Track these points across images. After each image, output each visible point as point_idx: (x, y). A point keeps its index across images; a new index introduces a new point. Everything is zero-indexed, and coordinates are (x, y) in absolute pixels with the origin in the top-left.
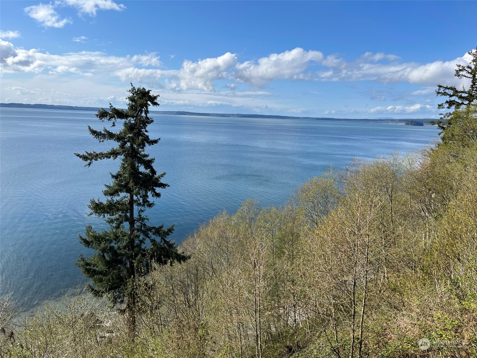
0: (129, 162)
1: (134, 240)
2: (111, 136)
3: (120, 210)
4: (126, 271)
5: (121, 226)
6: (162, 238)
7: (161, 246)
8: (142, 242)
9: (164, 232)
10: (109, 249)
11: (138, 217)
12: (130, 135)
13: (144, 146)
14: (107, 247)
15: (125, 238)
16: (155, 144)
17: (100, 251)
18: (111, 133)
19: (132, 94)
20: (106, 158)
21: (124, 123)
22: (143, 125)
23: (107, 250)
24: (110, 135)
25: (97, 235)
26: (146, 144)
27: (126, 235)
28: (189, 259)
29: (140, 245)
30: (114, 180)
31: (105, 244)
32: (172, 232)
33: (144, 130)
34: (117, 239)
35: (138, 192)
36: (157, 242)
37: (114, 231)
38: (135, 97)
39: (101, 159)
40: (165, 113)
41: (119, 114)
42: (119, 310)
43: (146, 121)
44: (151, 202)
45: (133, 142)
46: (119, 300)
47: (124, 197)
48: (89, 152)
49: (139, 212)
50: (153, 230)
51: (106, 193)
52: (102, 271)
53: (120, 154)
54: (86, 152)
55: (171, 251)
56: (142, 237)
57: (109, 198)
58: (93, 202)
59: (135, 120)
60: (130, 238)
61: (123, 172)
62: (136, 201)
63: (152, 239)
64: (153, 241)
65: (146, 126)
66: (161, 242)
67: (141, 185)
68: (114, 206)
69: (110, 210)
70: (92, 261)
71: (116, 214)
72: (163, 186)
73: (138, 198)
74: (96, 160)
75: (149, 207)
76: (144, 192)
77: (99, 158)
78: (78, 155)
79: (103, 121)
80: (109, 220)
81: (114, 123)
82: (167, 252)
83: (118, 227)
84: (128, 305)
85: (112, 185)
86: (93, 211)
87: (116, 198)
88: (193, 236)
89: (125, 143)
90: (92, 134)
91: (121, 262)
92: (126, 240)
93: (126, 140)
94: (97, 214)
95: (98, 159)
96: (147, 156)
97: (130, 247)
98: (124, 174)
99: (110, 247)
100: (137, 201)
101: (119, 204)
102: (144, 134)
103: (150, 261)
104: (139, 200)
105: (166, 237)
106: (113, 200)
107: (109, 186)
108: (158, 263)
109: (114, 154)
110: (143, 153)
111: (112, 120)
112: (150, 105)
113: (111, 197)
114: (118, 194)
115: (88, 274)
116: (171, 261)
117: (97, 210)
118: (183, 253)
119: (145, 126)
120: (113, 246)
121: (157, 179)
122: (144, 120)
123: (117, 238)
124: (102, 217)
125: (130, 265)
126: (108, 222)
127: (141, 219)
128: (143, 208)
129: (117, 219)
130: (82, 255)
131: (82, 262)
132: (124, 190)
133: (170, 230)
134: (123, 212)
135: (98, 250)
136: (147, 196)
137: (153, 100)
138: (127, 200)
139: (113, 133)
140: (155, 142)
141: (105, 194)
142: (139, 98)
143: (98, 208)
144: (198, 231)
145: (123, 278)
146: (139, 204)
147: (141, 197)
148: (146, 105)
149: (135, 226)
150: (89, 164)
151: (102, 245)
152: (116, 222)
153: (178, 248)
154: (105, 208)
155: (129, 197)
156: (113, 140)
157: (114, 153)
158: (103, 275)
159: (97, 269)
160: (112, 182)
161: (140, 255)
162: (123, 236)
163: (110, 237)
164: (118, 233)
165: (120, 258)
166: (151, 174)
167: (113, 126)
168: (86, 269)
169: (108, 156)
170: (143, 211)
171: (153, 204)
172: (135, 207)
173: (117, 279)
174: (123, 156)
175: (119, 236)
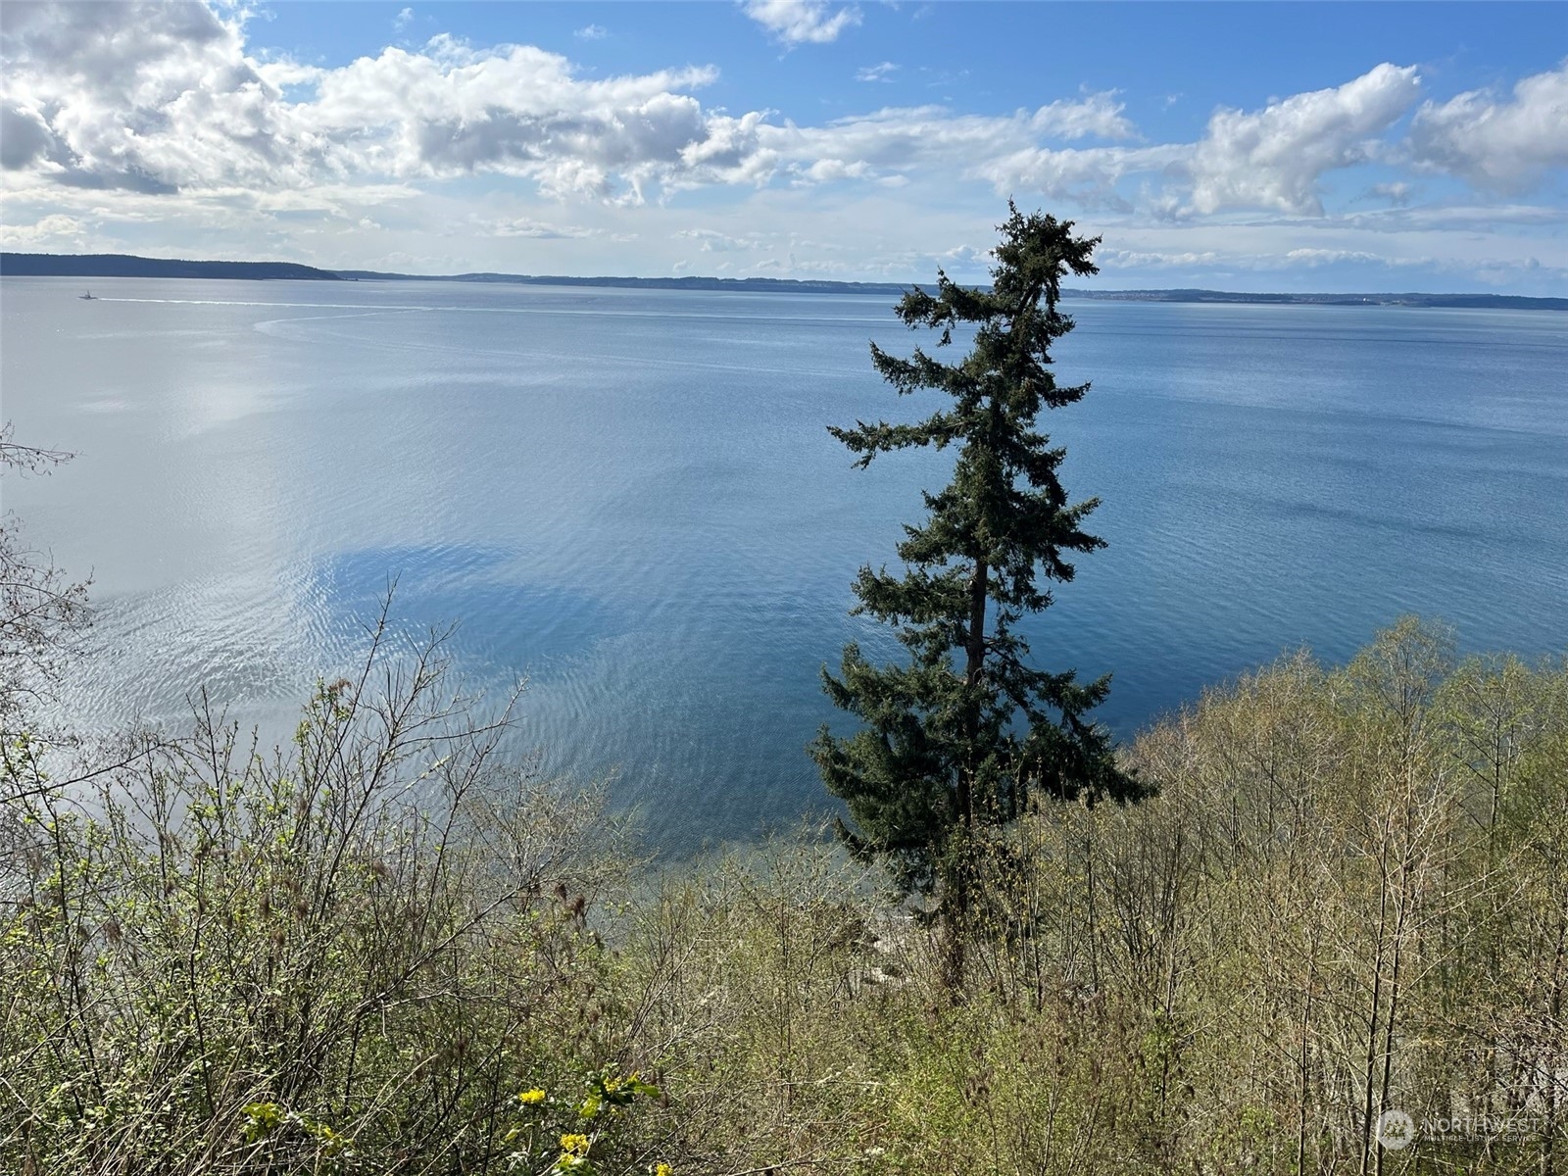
0: (982, 458)
1: (978, 709)
2: (934, 373)
3: (944, 608)
4: (946, 797)
5: (941, 658)
6: (1067, 714)
7: (1061, 737)
8: (1001, 715)
9: (1076, 696)
10: (901, 724)
11: (998, 637)
12: (992, 373)
13: (1035, 407)
14: (897, 716)
15: (953, 696)
16: (1071, 404)
17: (875, 724)
18: (935, 364)
19: (1011, 239)
20: (914, 444)
21: (979, 334)
22: (1039, 340)
23: (897, 724)
24: (932, 371)
25: (872, 675)
26: (1043, 403)
27: (954, 688)
28: (1152, 796)
29: (996, 725)
30: (932, 513)
31: (891, 706)
32: (1100, 698)
33: (1041, 355)
34: (928, 696)
35: (1003, 556)
36: (1051, 723)
37: (922, 669)
38: (1021, 246)
39: (900, 447)
40: (1128, 298)
41: (966, 304)
42: (918, 911)
43: (1049, 327)
44: (1040, 593)
45: (999, 394)
46: (919, 884)
47: (957, 567)
48: (868, 425)
49: (1000, 622)
50: (1041, 685)
51: (907, 553)
52: (877, 786)
53: (957, 433)
54: (860, 424)
55: (1094, 759)
56: (1003, 699)
57: (914, 567)
58: (866, 575)
59: (1013, 325)
60: (967, 699)
61: (961, 490)
62: (994, 586)
63: (1035, 713)
64: (1037, 718)
65: (1049, 342)
66: (1064, 725)
67: (1014, 536)
68: (927, 594)
69: (915, 604)
70: (854, 752)
71: (931, 618)
72: (1086, 542)
73: (1000, 576)
74: (886, 449)
75: (1034, 608)
76: (1021, 557)
77: (895, 443)
78: (837, 433)
79: (915, 327)
80: (908, 635)
81: (946, 334)
82: (1080, 761)
83: (932, 660)
84: (945, 904)
85: (925, 527)
86: (865, 602)
87: (934, 571)
88: (1175, 722)
89: (977, 397)
90: (879, 369)
91: (933, 767)
92: (955, 702)
93: (978, 388)
94: (876, 613)
95: (893, 446)
96: (1041, 441)
97: (965, 726)
98: (965, 495)
99: (906, 718)
100: (998, 586)
101: (942, 589)
102: (1039, 369)
103: (1022, 781)
104: (1003, 584)
105: (1079, 711)
106: (925, 575)
107: (916, 531)
108: (1047, 790)
109: (940, 431)
110: (1029, 431)
111: (941, 324)
112: (1065, 273)
113: (921, 565)
114: (942, 559)
115: (839, 787)
116: (1090, 793)
117: (876, 600)
118: (1135, 772)
119: (1043, 341)
120: (914, 714)
121: (1068, 520)
122: (1043, 324)
123: (926, 691)
124: (889, 621)
125: (960, 781)
126: (906, 639)
127: (1005, 643)
128: (1013, 611)
129: (933, 636)
130: (827, 729)
131: (826, 748)
132: (959, 547)
133: (1096, 693)
134: (950, 617)
135: (871, 720)
136: (1032, 573)
137: (1077, 254)
138: (967, 578)
139: (943, 366)
140: (1073, 395)
141: (903, 556)
142: (1032, 249)
143: (880, 595)
144: (1195, 709)
145: (935, 818)
146: (1003, 597)
147: (1009, 573)
148: (1052, 273)
149: (985, 663)
150: (866, 462)
151: (884, 708)
152: (927, 644)
153: (1119, 755)
154: (899, 597)
155: (974, 571)
156: (941, 387)
157: (939, 428)
158: (880, 798)
159: (863, 777)
160: (925, 519)
161: (993, 756)
162: (946, 689)
163: (908, 687)
164: (931, 676)
165: (930, 754)
166: (1048, 502)
167: (944, 342)
168: (834, 772)
169: (919, 437)
170: (1012, 619)
171: (1047, 599)
172: (991, 605)
173: (919, 817)
174: (965, 439)
175: (935, 687)
